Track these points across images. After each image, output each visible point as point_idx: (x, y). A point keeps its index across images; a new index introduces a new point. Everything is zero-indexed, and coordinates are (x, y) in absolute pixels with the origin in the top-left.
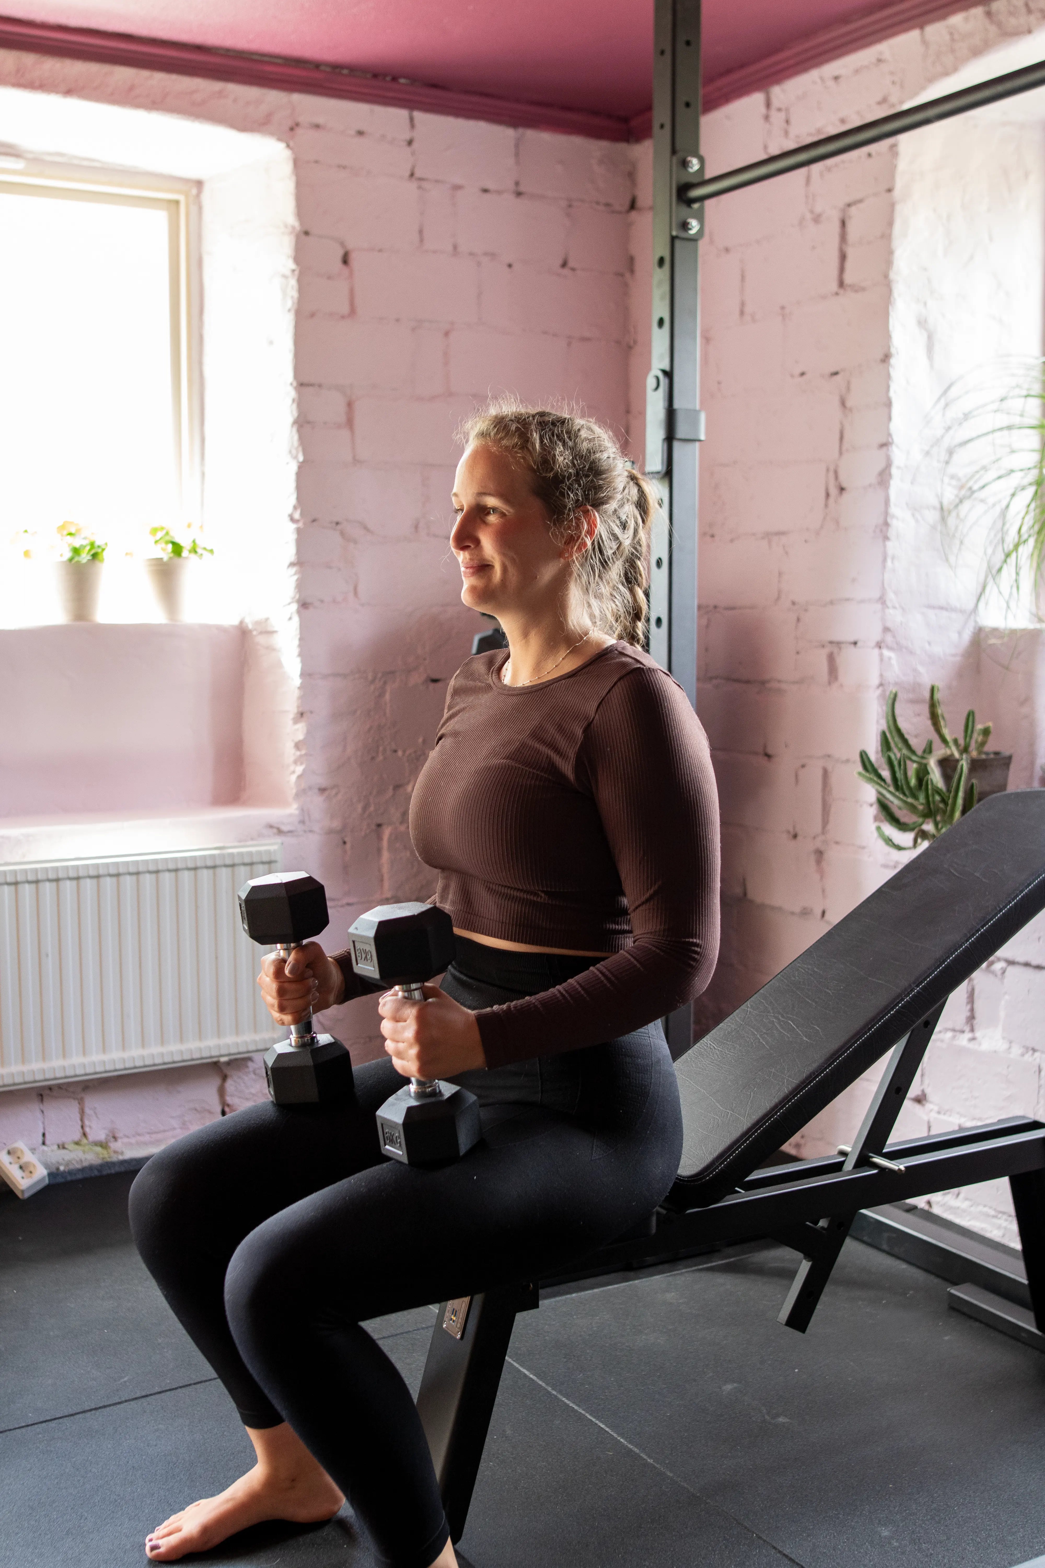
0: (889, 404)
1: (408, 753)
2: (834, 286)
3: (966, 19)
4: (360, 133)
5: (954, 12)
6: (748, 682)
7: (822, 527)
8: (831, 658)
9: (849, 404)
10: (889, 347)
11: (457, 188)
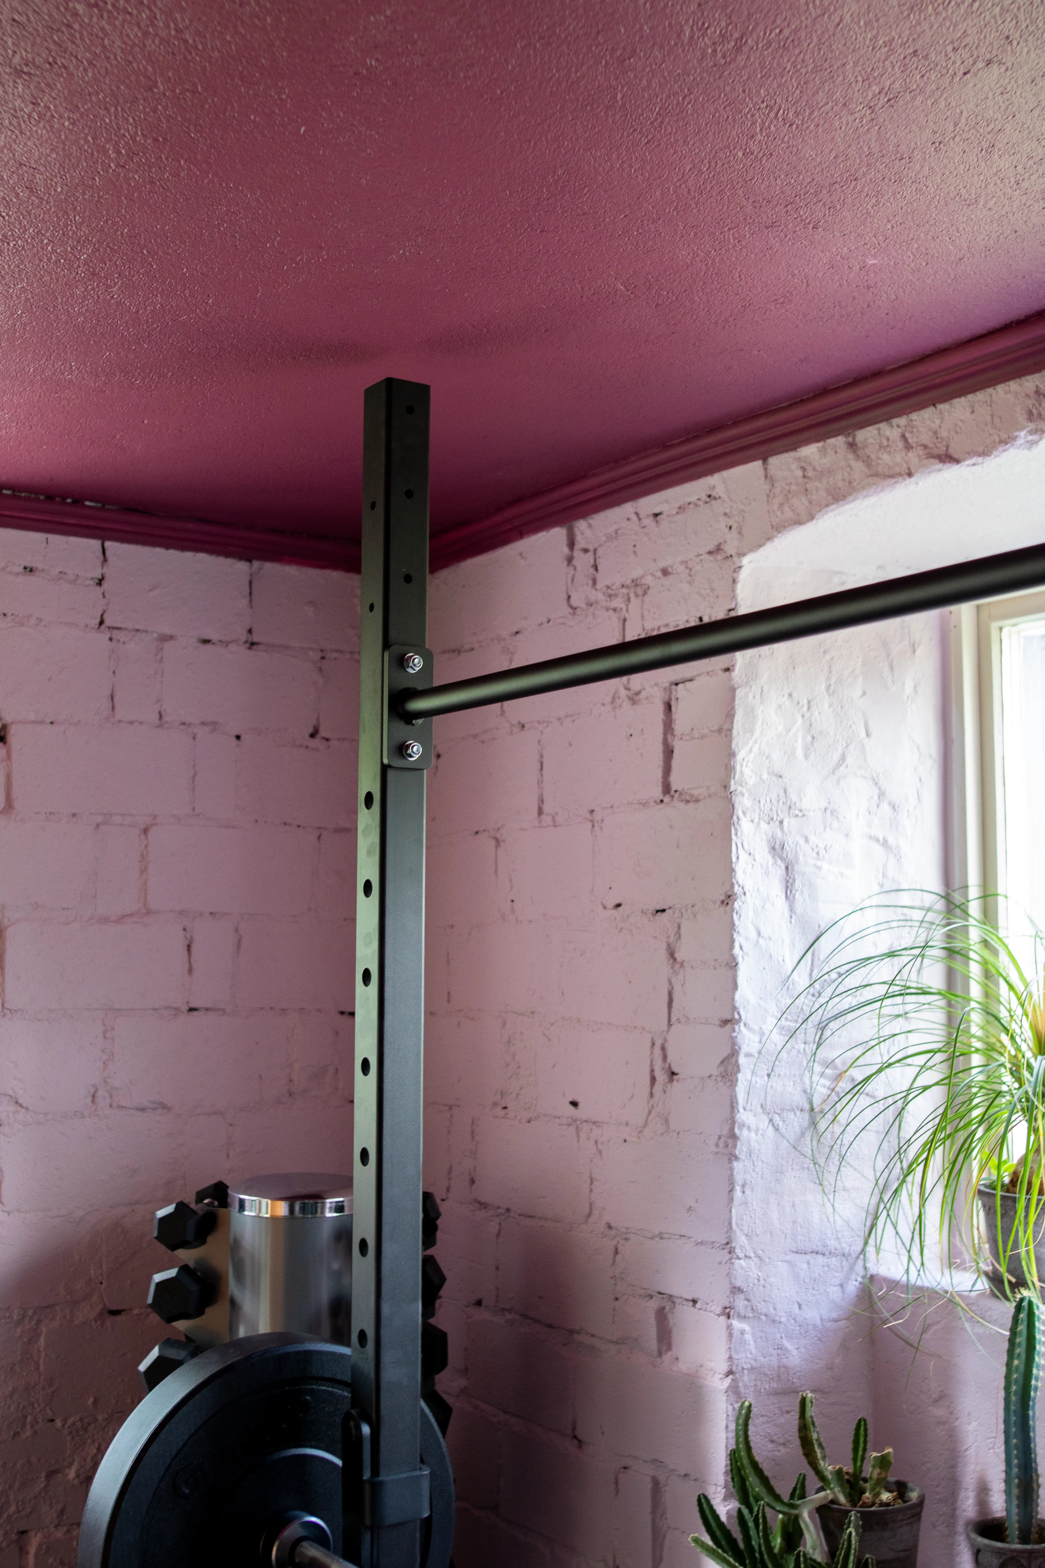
0: (733, 965)
1: (70, 1422)
2: (657, 792)
3: (823, 452)
4: (30, 570)
5: (807, 442)
6: (550, 1326)
7: (645, 1125)
8: (662, 1316)
9: (679, 956)
10: (732, 885)
11: (166, 638)
